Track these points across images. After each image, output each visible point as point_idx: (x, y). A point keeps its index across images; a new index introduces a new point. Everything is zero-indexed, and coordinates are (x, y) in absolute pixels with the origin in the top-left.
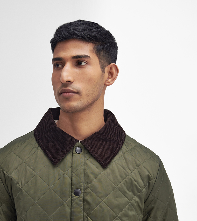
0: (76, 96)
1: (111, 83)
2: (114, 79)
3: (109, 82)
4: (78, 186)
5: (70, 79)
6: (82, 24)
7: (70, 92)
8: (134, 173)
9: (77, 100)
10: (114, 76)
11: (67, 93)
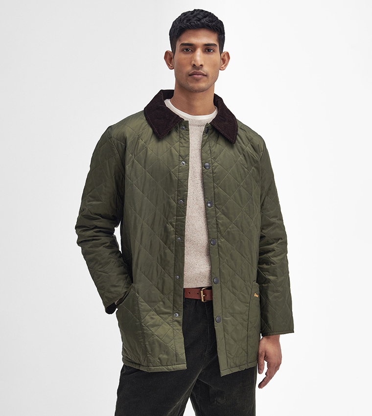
0: (205, 78)
1: (224, 68)
2: (226, 65)
3: (222, 68)
4: (207, 161)
5: (202, 63)
6: (202, 13)
7: (200, 75)
8: (249, 147)
9: (204, 82)
10: (226, 62)
11: (198, 75)
